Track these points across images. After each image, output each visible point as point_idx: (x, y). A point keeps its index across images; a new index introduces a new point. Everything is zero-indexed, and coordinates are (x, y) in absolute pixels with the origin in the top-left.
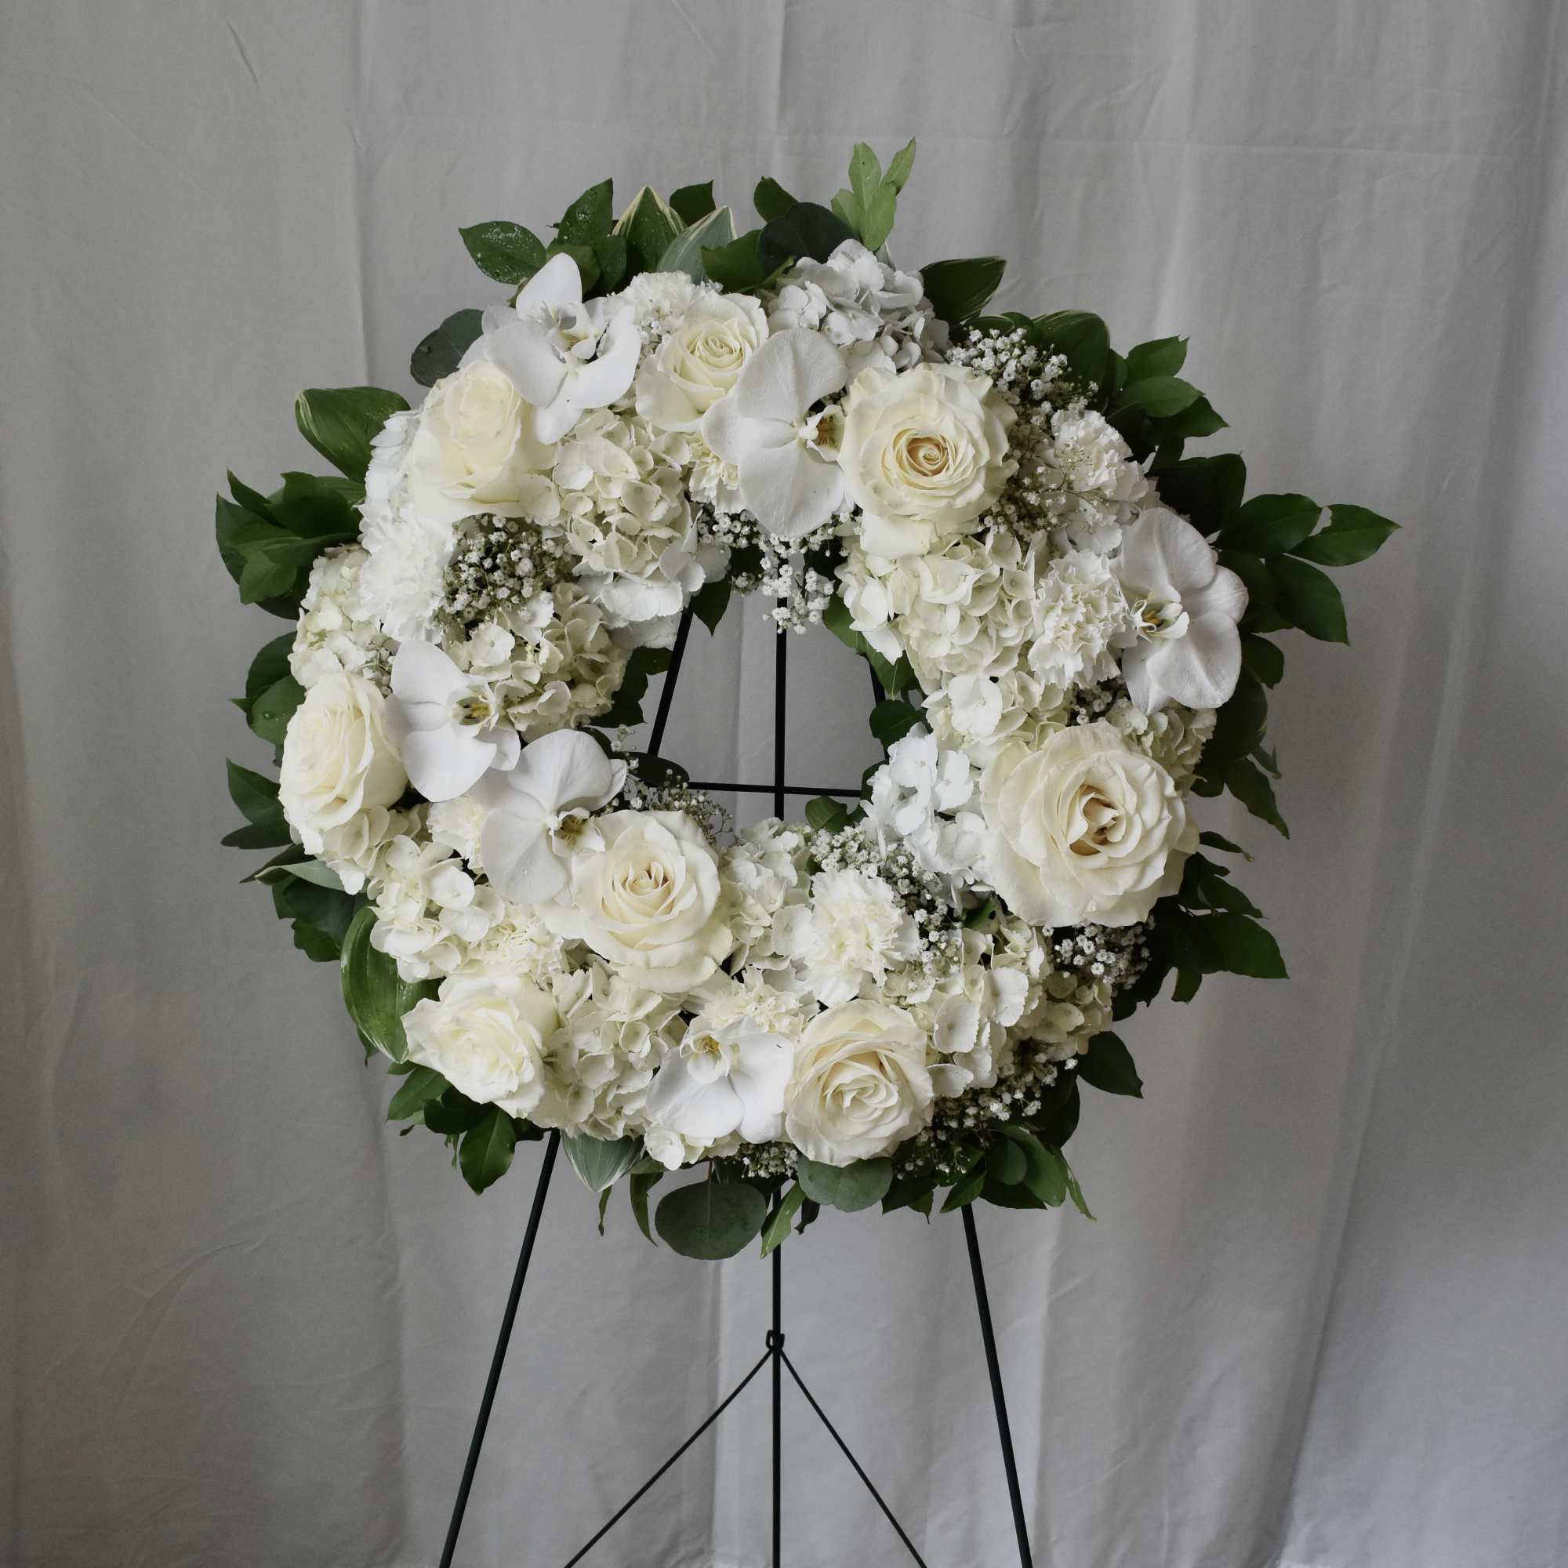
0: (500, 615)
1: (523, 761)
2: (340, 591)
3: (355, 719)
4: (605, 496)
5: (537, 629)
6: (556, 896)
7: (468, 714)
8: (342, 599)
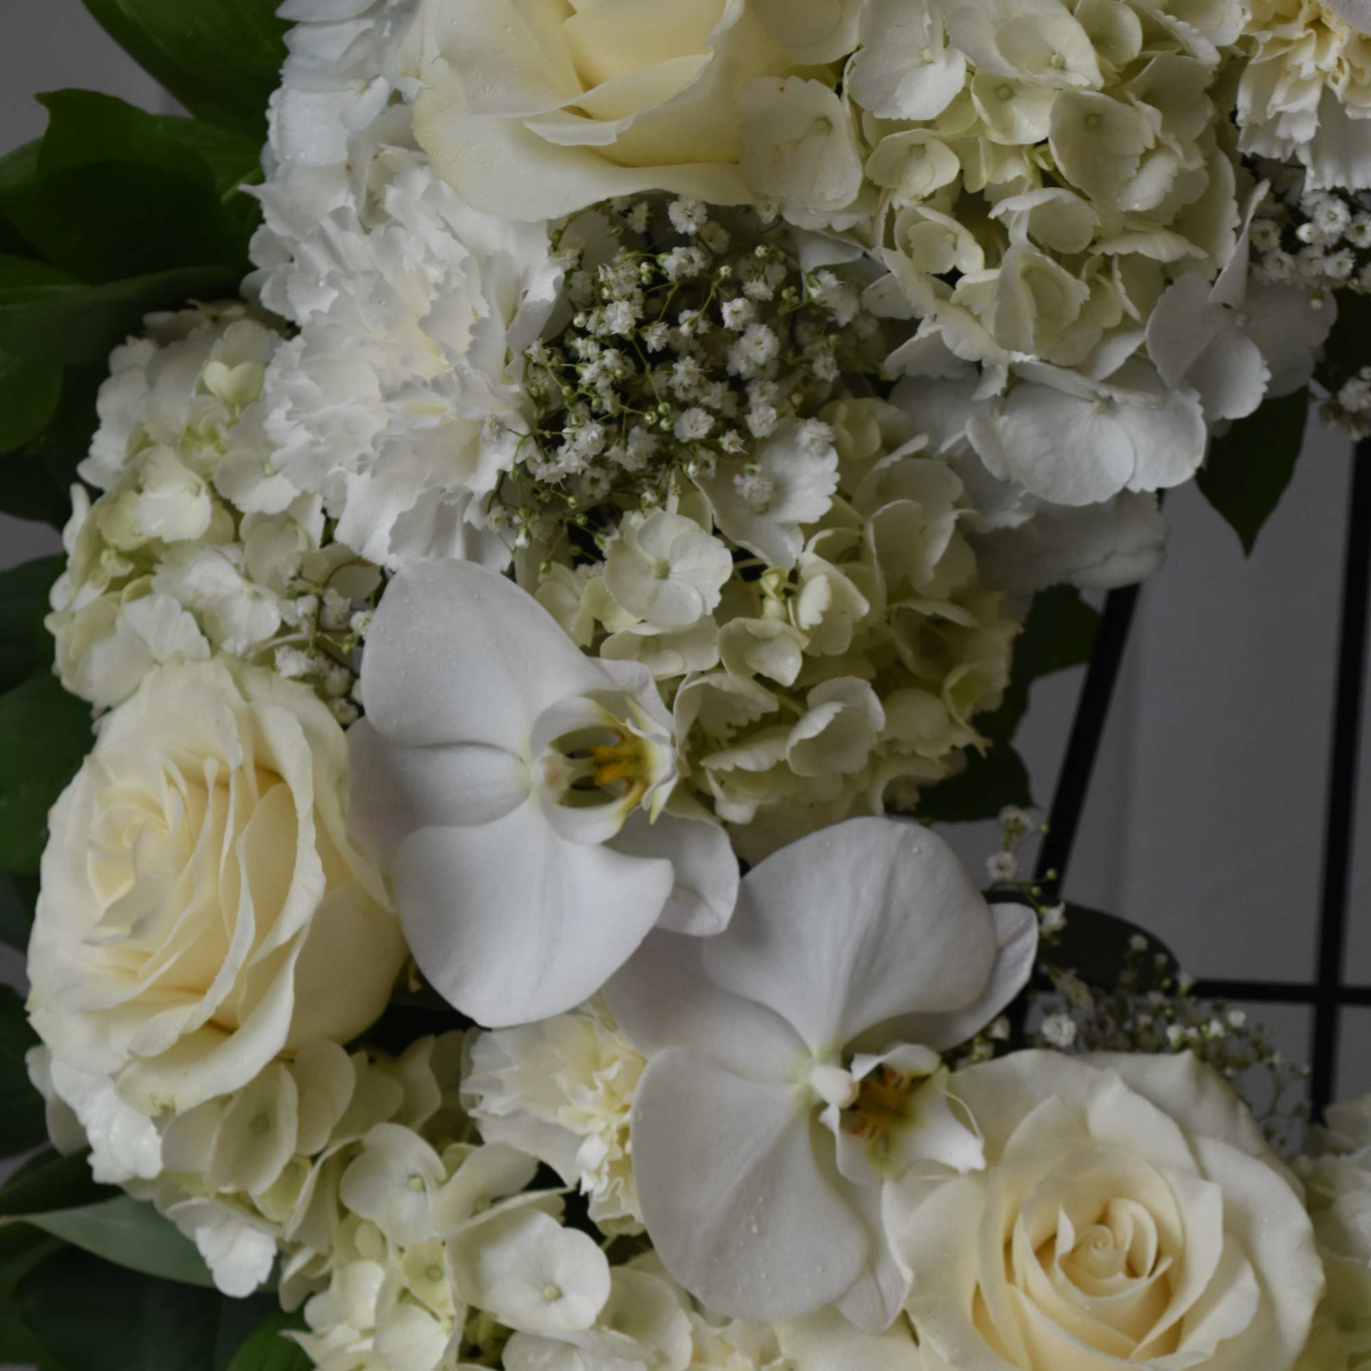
0: (687, 486)
1: (747, 904)
2: (201, 428)
3: (263, 791)
4: (996, 136)
5: (787, 527)
6: (842, 1297)
7: (585, 773)
8: (207, 452)
